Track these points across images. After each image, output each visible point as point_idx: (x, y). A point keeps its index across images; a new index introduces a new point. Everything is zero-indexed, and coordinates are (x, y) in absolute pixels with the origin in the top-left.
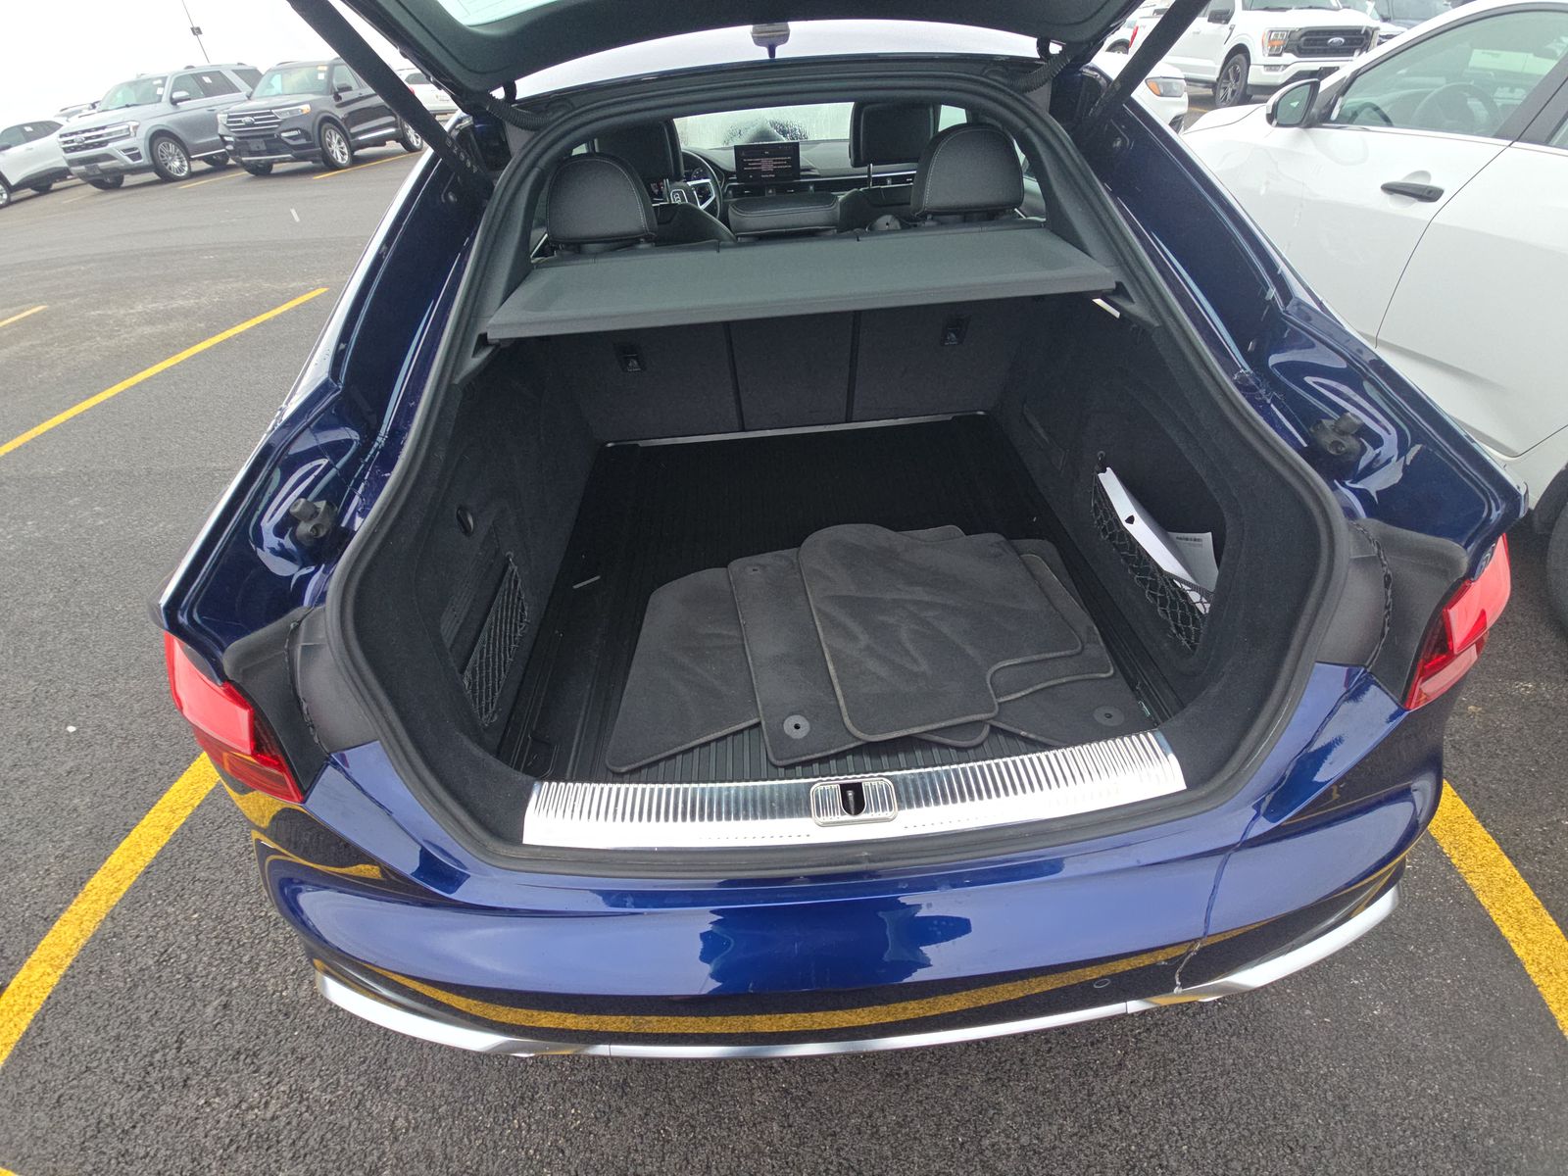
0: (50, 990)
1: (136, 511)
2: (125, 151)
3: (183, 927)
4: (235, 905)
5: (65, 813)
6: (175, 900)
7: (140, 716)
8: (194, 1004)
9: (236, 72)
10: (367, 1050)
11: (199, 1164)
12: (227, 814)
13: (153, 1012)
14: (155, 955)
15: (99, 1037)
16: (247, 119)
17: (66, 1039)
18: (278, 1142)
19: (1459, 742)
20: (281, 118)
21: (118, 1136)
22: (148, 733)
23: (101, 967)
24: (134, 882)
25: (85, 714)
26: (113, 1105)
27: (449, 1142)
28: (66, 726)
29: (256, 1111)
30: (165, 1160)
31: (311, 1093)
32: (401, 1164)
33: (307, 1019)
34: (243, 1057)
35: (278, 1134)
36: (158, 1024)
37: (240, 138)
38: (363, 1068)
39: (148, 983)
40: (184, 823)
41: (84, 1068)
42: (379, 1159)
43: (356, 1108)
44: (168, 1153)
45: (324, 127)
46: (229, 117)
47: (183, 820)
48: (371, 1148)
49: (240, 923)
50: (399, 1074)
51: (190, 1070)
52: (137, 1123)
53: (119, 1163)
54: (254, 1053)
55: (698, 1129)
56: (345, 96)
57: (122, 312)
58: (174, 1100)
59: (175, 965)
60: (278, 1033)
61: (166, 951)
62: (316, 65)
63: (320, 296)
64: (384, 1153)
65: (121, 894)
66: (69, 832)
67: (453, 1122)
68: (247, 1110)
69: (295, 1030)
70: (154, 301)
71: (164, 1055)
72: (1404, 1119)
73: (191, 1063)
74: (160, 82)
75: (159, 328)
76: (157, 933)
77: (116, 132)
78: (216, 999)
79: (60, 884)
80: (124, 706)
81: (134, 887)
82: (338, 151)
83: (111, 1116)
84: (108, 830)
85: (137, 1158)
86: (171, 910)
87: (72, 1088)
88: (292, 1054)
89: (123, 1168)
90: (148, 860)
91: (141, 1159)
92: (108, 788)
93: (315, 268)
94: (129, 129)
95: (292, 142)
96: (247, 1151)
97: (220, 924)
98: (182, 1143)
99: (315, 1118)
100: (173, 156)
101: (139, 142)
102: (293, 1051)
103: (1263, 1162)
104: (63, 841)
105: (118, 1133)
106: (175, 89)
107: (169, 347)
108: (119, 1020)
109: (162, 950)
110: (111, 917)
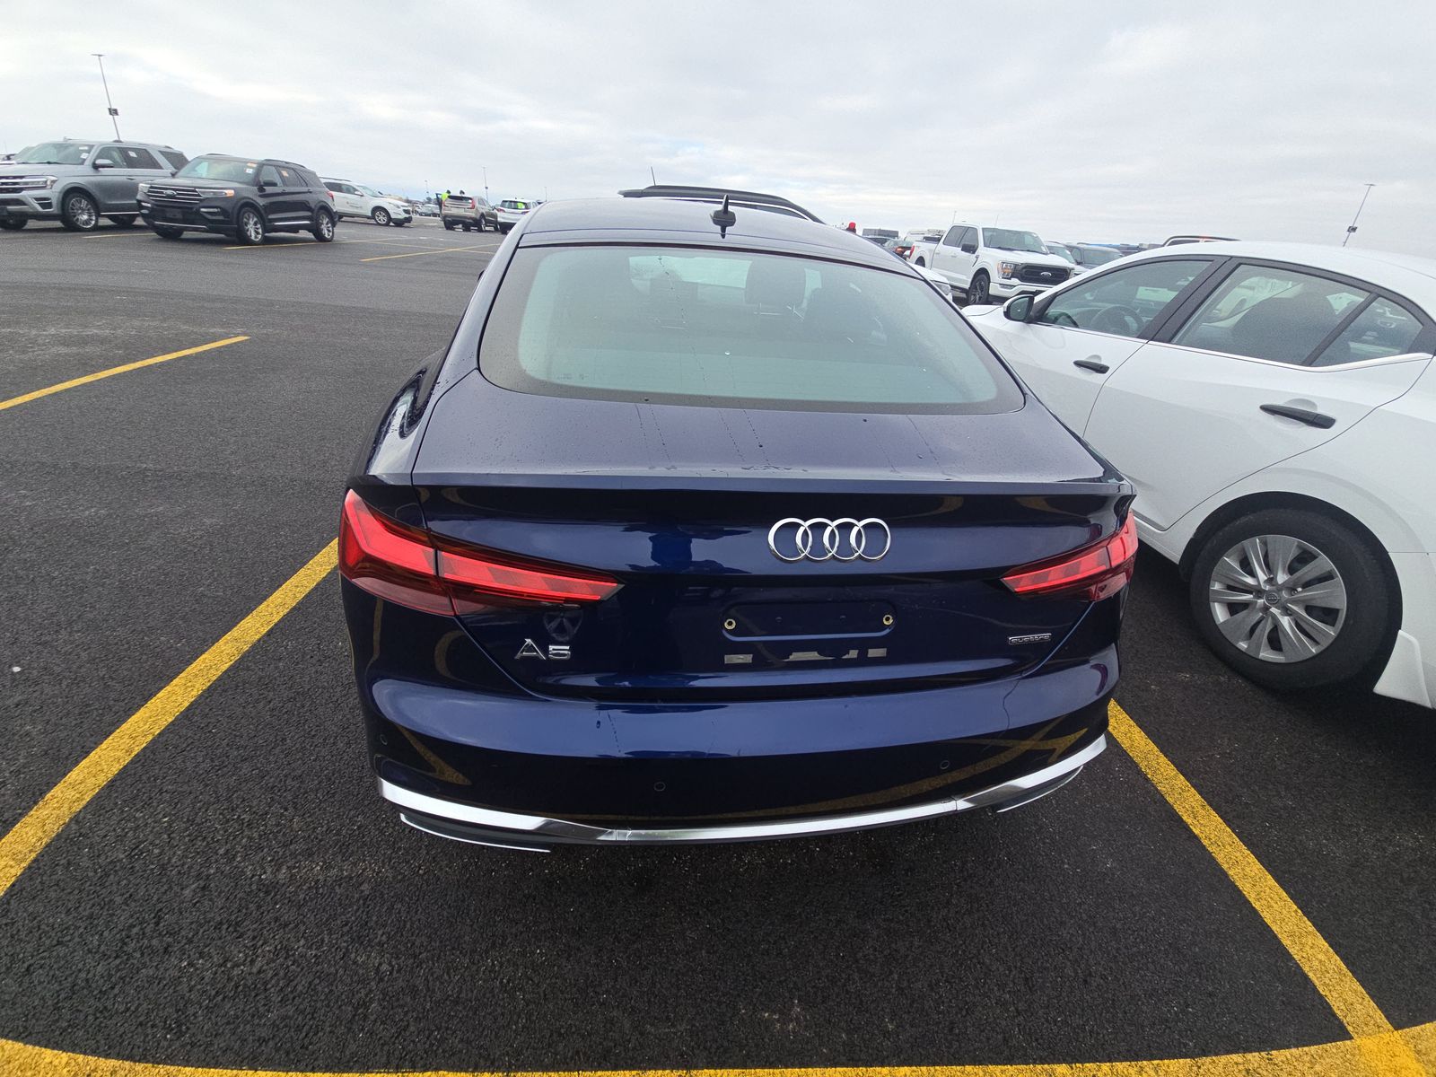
0: (13, 879)
1: (65, 497)
2: (37, 199)
3: (154, 828)
4: (206, 811)
5: (16, 737)
6: (143, 806)
7: (88, 662)
8: (171, 888)
9: (162, 153)
10: (348, 916)
11: (183, 1014)
12: (190, 741)
13: (128, 895)
14: (125, 851)
15: (70, 917)
16: (169, 192)
17: (35, 919)
18: (266, 990)
19: (1147, 706)
20: (203, 196)
21: (95, 996)
22: (98, 675)
23: (68, 860)
24: (97, 794)
25: (28, 658)
26: (89, 972)
27: (430, 978)
28: (10, 666)
29: (242, 967)
30: (148, 1013)
31: (296, 950)
32: (387, 998)
33: (288, 895)
34: (225, 926)
35: (266, 983)
36: (133, 904)
37: (157, 205)
38: (345, 929)
39: (120, 873)
40: (145, 748)
41: (55, 942)
42: (366, 995)
43: (342, 959)
44: (150, 1007)
45: (243, 210)
46: (151, 187)
47: (145, 745)
48: (358, 988)
49: (213, 824)
50: (380, 932)
51: (170, 940)
52: (116, 985)
53: (97, 1018)
54: (237, 923)
55: (643, 958)
56: (269, 190)
57: (34, 332)
58: (155, 964)
59: (147, 858)
60: (259, 907)
61: (137, 847)
62: (246, 162)
63: (242, 342)
64: (371, 991)
65: (84, 802)
66: (23, 753)
67: (434, 964)
68: (233, 968)
69: (276, 904)
70: (67, 326)
71: (141, 929)
72: (1134, 931)
73: (171, 934)
74: (86, 148)
75: (74, 350)
76: (127, 833)
77: (33, 183)
78: (193, 883)
79: (18, 794)
80: (70, 654)
81: (97, 797)
82: (253, 230)
83: (87, 980)
84: (65, 751)
85: (116, 1013)
86: (138, 815)
87: (42, 958)
88: (276, 922)
89: (101, 1022)
90: (110, 776)
91: (122, 1013)
92: (61, 719)
93: (234, 320)
94: (46, 182)
95: (209, 217)
96: (234, 1000)
97: (192, 825)
98: (165, 998)
99: (302, 969)
100: (83, 210)
101: (54, 194)
102: (276, 920)
103: (1045, 958)
104: (17, 759)
105: (95, 993)
106: (99, 157)
107: (86, 367)
108: (91, 902)
109: (134, 847)
110: (76, 819)
